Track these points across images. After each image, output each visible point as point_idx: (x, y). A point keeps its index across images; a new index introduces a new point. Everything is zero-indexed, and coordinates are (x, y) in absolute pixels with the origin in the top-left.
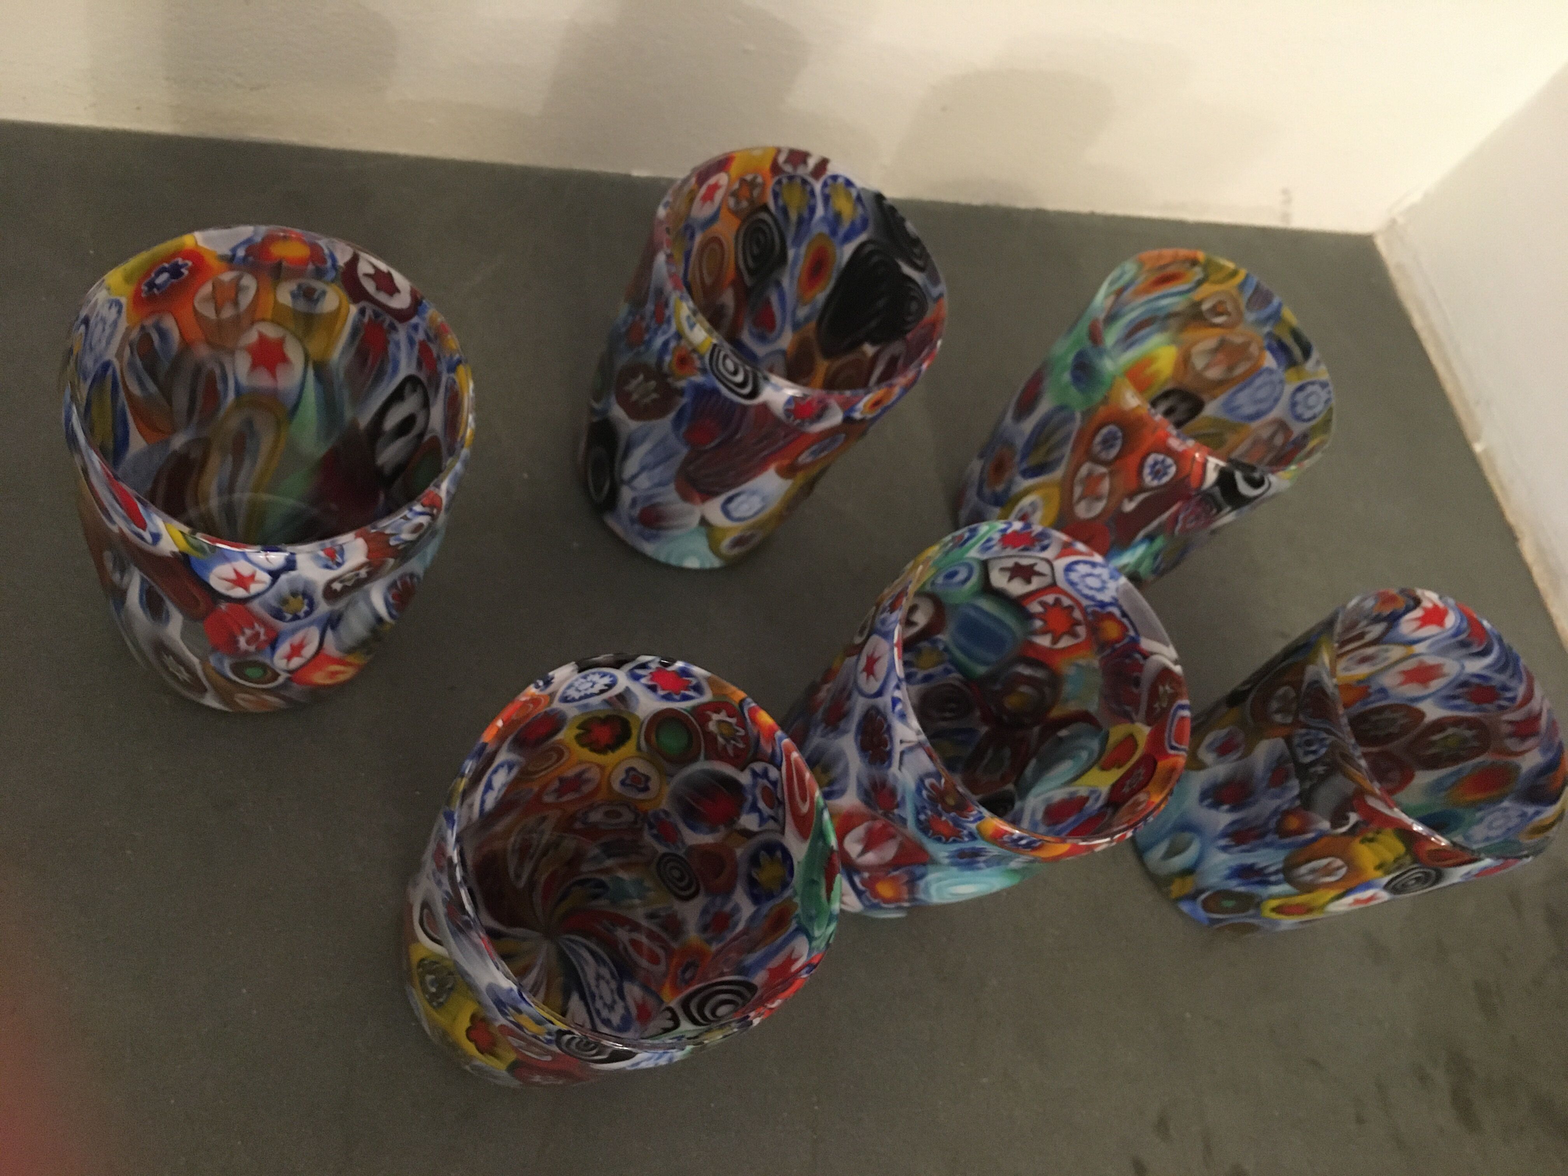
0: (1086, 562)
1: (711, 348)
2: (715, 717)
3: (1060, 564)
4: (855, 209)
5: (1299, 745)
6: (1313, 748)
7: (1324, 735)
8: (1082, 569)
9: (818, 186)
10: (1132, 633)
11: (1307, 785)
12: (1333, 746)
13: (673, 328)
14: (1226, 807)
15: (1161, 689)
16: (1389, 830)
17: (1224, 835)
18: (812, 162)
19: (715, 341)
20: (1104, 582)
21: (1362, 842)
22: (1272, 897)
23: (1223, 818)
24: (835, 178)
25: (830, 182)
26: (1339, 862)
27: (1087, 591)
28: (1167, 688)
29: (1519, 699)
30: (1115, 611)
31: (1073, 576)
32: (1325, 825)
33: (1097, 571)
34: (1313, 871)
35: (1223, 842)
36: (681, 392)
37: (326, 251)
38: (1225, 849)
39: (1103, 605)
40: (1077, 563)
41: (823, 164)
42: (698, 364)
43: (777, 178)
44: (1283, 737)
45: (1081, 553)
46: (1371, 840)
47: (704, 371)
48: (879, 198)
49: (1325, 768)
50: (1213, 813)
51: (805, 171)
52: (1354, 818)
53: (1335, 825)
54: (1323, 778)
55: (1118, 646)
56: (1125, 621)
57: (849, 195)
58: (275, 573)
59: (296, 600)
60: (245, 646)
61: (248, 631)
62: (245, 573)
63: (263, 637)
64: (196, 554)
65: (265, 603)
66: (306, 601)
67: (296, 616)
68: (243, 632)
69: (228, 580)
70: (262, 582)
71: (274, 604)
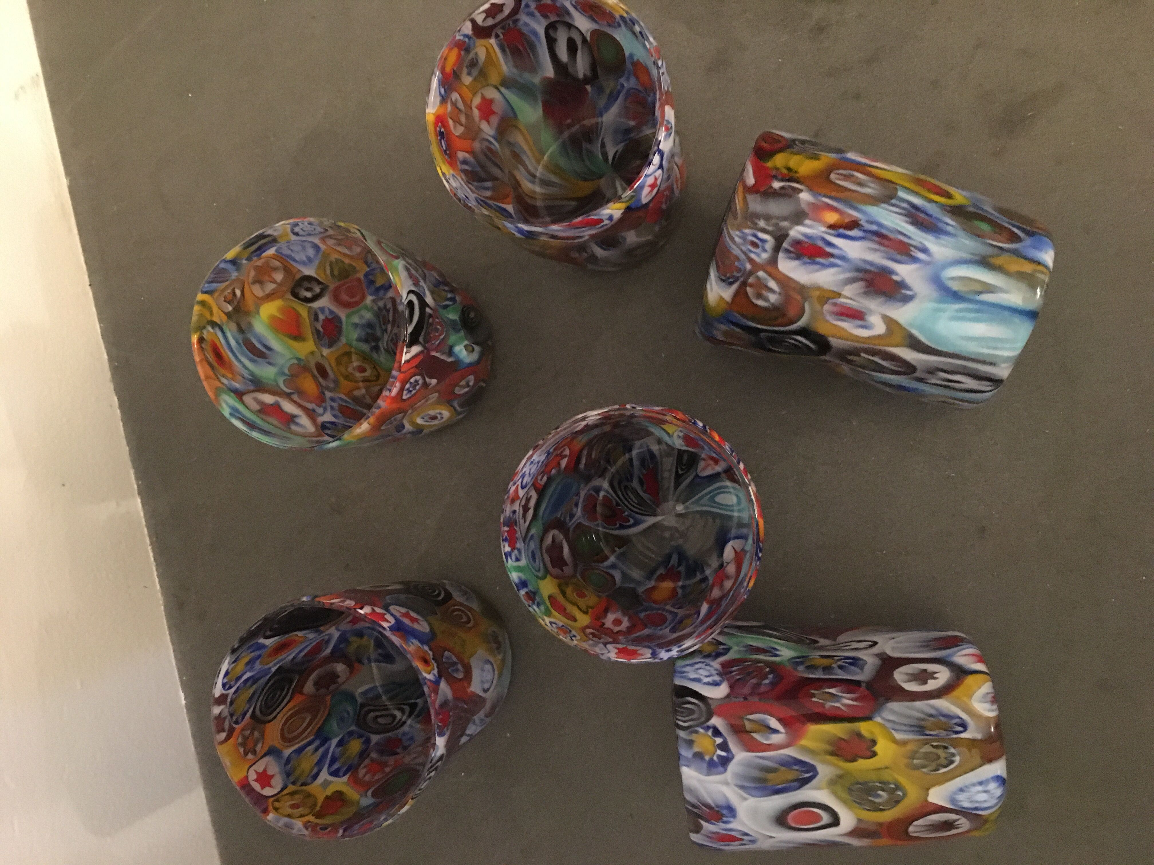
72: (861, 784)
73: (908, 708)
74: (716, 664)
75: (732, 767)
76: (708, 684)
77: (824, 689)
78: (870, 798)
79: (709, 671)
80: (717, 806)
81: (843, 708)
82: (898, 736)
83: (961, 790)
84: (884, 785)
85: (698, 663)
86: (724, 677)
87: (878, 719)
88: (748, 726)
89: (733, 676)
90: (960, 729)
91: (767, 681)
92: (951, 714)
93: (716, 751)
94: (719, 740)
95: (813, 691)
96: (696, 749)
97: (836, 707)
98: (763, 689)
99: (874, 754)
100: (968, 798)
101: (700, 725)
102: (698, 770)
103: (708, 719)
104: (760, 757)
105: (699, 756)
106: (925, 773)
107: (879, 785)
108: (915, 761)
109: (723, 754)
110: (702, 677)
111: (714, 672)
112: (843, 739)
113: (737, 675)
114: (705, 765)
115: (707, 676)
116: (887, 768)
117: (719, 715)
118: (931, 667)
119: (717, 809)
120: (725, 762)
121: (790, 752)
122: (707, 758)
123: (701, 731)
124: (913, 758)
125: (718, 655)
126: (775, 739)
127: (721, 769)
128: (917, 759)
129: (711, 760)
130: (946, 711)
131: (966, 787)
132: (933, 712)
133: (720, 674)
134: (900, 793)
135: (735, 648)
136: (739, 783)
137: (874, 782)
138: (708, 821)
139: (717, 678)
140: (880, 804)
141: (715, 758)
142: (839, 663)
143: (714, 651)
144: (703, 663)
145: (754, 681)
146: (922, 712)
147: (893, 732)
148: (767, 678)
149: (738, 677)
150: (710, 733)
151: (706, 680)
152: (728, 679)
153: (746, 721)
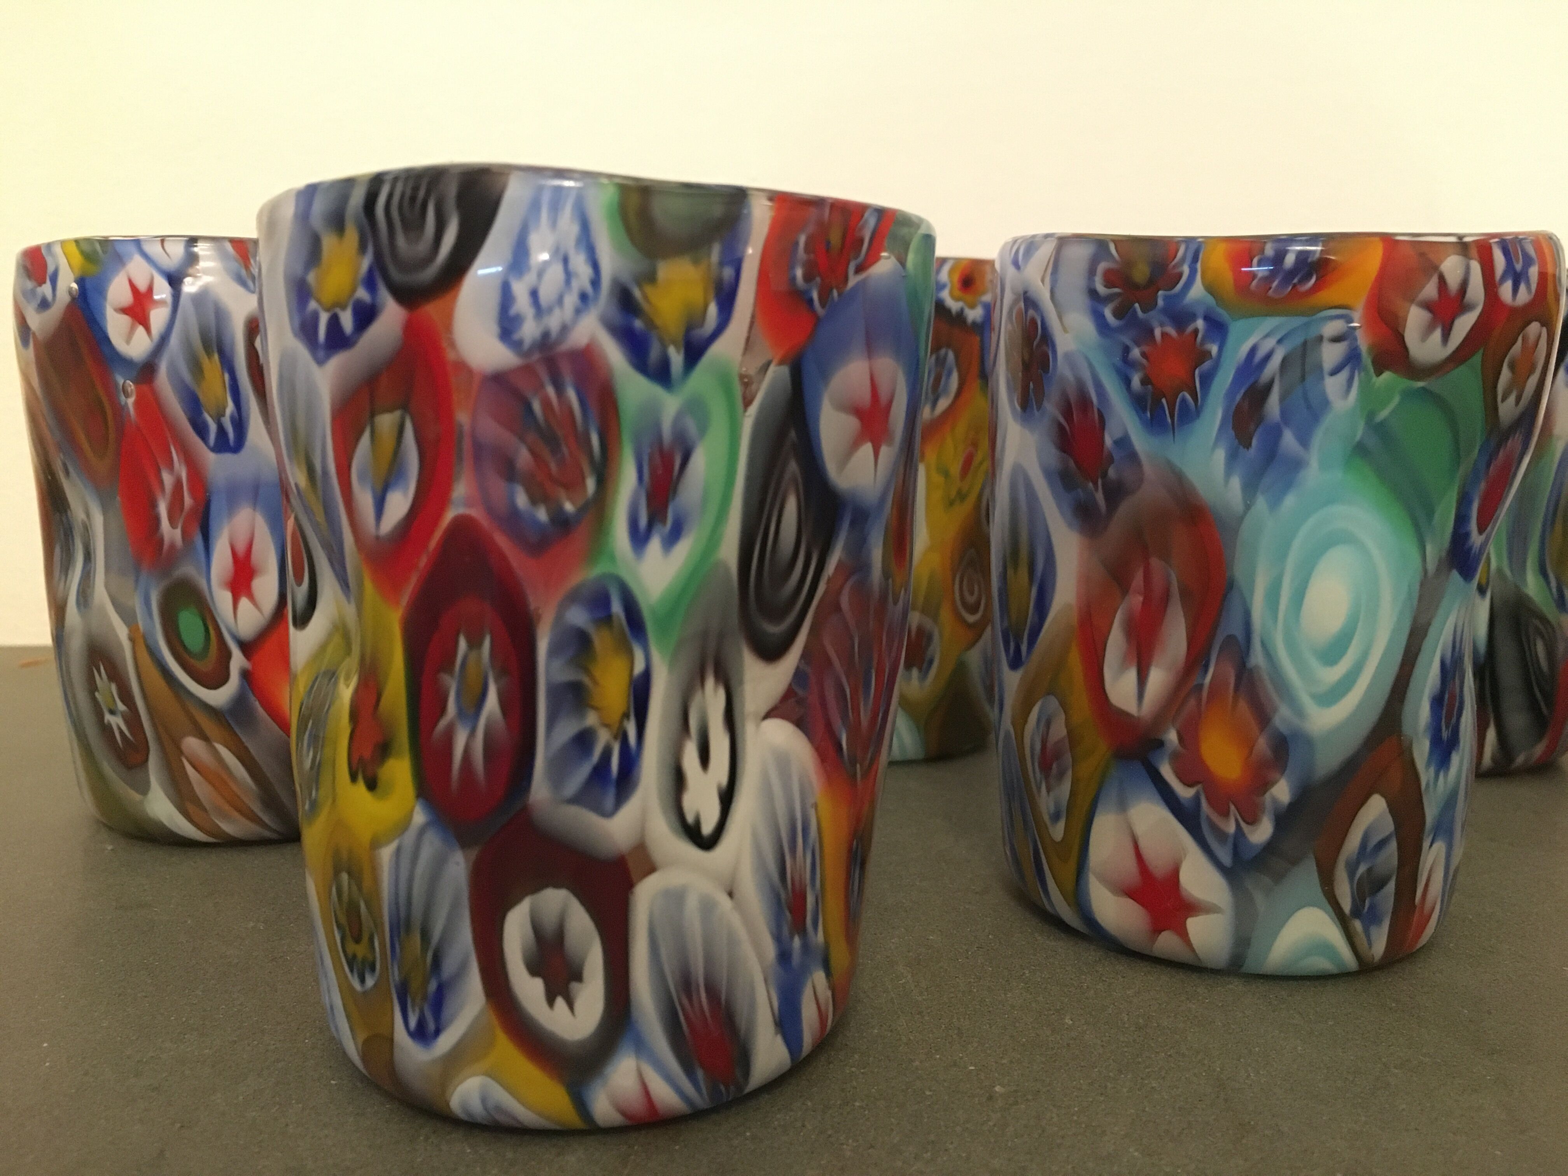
58: (175, 280)
59: (212, 366)
60: (170, 533)
61: (167, 479)
62: (142, 286)
63: (188, 501)
64: (92, 269)
65: (173, 371)
66: (227, 376)
67: (221, 430)
68: (161, 482)
69: (125, 311)
70: (162, 302)
71: (187, 376)
72: (328, 709)
73: (455, 906)
75: (303, 355)
76: (507, 301)
77: (496, 681)
79: (560, 301)
81: (443, 724)
82: (386, 853)
85: (595, 264)
86: (537, 355)
87: (419, 817)
88: (387, 424)
89: (542, 386)
90: (413, 1022)
91: (522, 500)
92: (446, 1011)
93: (325, 309)
94: (347, 322)
95: (488, 644)
96: (328, 244)
97: (449, 704)
98: (497, 486)
99: (354, 776)
101: (381, 259)
102: (291, 245)
103: (396, 292)
105: (316, 251)
106: (331, 890)
107: (318, 757)
108: (345, 878)
109: (322, 332)
110: (530, 279)
111: (551, 321)
112: (379, 698)
113: (546, 404)
114: (300, 271)
115: (534, 294)
116: (334, 798)
117: (406, 328)
118: (590, 1001)
120: (310, 335)
122: (313, 278)
123: (368, 264)
124: (350, 873)
125: (633, 340)
126: (364, 499)
127: (297, 321)
128: (349, 884)
129: (311, 292)
130: (451, 1002)
133: (545, 343)
134: (307, 805)
135: (671, 406)
136: (286, 371)
137: (322, 748)
139: (529, 330)
141: (313, 305)
142: (603, 737)
143: (651, 324)
144: (596, 282)
145: (523, 457)
146: (444, 942)
147: (397, 844)
148: (534, 501)
149: (537, 406)
150: (362, 294)
151: (520, 289)
152: (527, 370)
153: (397, 414)
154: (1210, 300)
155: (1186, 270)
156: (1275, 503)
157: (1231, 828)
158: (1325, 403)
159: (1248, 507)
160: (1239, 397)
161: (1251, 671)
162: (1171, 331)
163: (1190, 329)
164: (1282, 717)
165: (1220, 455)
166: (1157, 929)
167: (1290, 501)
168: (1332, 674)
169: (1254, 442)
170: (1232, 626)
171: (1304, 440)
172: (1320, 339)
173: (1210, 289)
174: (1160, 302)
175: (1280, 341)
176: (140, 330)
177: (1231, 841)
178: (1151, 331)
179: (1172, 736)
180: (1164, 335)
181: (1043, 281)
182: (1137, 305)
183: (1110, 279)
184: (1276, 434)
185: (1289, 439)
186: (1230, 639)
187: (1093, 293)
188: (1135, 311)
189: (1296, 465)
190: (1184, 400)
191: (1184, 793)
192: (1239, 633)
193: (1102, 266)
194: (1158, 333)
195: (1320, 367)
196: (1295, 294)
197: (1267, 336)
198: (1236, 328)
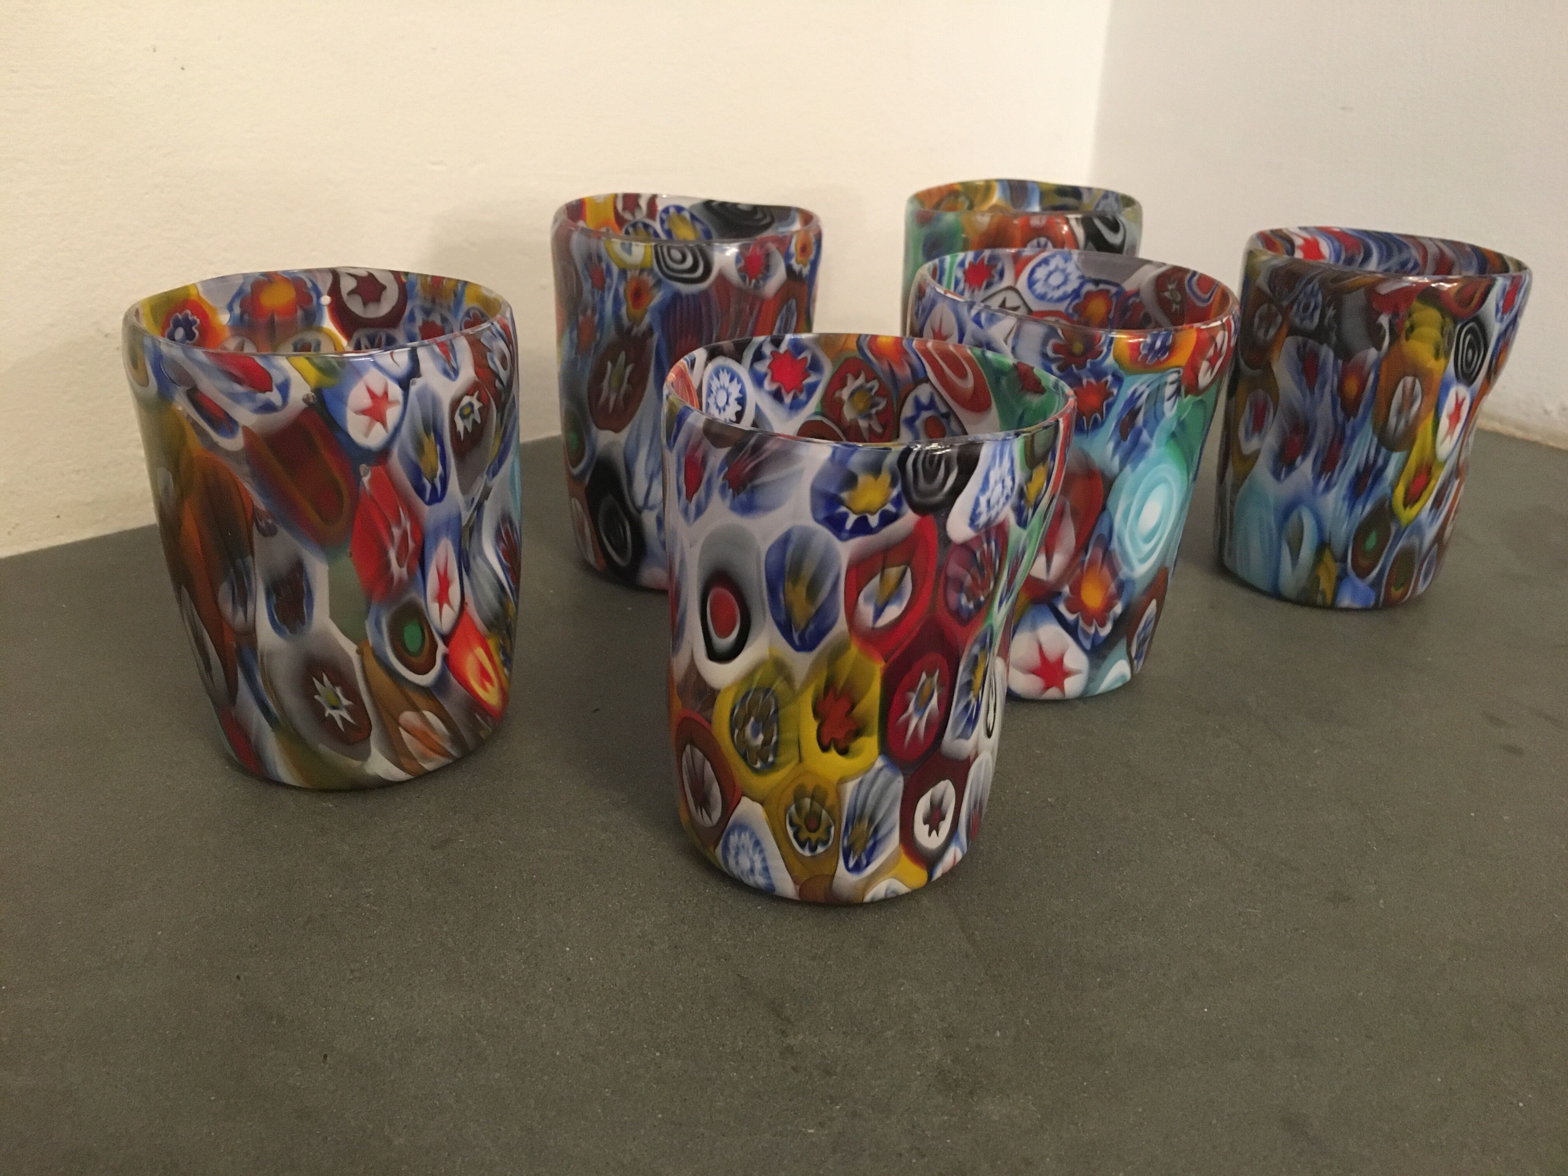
0: (1039, 265)
1: (653, 250)
2: (845, 394)
3: (1022, 284)
4: (694, 228)
5: (1302, 320)
6: (1312, 305)
7: (1310, 287)
8: (1040, 273)
9: (657, 226)
10: (1113, 290)
11: (1334, 338)
12: (1322, 284)
13: (615, 270)
14: (1299, 459)
15: (1167, 294)
16: (1416, 304)
17: (1317, 477)
18: (643, 203)
19: (653, 244)
20: (1064, 271)
21: (1407, 338)
22: (1394, 487)
23: (1305, 468)
24: (666, 211)
25: (664, 216)
26: (1409, 380)
27: (1058, 294)
28: (1170, 287)
29: (1420, 261)
30: (1089, 287)
31: (1039, 288)
32: (1372, 354)
33: (1052, 265)
34: (1400, 412)
35: (1322, 483)
36: (650, 331)
37: (309, 285)
38: (1328, 487)
39: (1076, 293)
40: (1033, 272)
41: (652, 200)
42: (651, 281)
43: (624, 230)
44: (1287, 336)
45: (1030, 259)
46: (1412, 328)
47: (659, 283)
48: (708, 204)
49: (1332, 307)
50: (1295, 475)
51: (641, 215)
52: (1384, 320)
53: (1379, 348)
54: (1338, 318)
55: (1111, 315)
56: (1102, 286)
57: (683, 219)
58: (404, 383)
59: (429, 443)
60: (397, 570)
61: (396, 532)
62: (378, 391)
63: (411, 544)
64: (328, 381)
65: (403, 454)
66: (438, 447)
67: (434, 487)
68: (391, 536)
69: (364, 412)
70: (395, 402)
71: (412, 453)
72: (776, 711)
73: (892, 804)
74: (1008, 514)
75: (824, 533)
76: (977, 503)
77: (938, 690)
78: (752, 719)
79: (998, 502)
80: (754, 489)
81: (905, 715)
82: (850, 786)
83: (757, 843)
84: (772, 747)
85: (1013, 480)
86: (984, 530)
87: (879, 763)
88: (893, 572)
89: (982, 544)
90: (851, 863)
91: (964, 600)
92: (875, 853)
93: (854, 513)
94: (874, 520)
95: (937, 674)
96: (863, 479)
97: (908, 706)
98: (952, 596)
99: (825, 749)
100: (743, 847)
101: (905, 490)
102: (822, 475)
103: (915, 508)
104: (835, 585)
105: (850, 481)
106: (787, 809)
107: (774, 739)
108: (808, 801)
109: (849, 524)
110: (988, 494)
111: (993, 513)
112: (853, 707)
114: (832, 490)
115: (989, 502)
116: (801, 760)
117: (919, 525)
118: (945, 827)
119: (749, 486)
120: (835, 524)
121: (841, 625)
122: (845, 495)
123: (895, 493)
124: (813, 798)
125: (1019, 511)
126: (866, 610)
127: (822, 515)
128: (811, 804)
129: (841, 502)
130: (880, 848)
131: (761, 851)
132: (882, 832)
133: (988, 523)
134: (758, 765)
135: (1024, 533)
136: (794, 538)
137: (778, 734)
138: (727, 460)
139: (983, 520)
140: (742, 730)
141: (843, 509)
142: (973, 702)
144: (1012, 489)
145: (968, 580)
146: (882, 821)
147: (860, 779)
148: (969, 600)
149: (978, 554)
150: (890, 507)
151: (983, 501)
152: (978, 538)
153: (902, 567)
154: (1117, 366)
155: (1105, 349)
156: (1134, 468)
157: (1092, 631)
158: (1163, 414)
159: (1121, 470)
160: (1124, 416)
161: (1110, 552)
162: (1093, 381)
163: (1103, 380)
164: (1124, 572)
165: (1111, 446)
166: (1047, 687)
167: (1142, 466)
168: (1147, 548)
169: (1129, 438)
170: (1102, 529)
171: (1151, 435)
172: (1166, 383)
173: (1117, 360)
174: (1088, 365)
175: (1148, 386)
176: (378, 426)
177: (1091, 637)
178: (1080, 380)
179: (1066, 589)
180: (1089, 383)
181: (1006, 341)
182: (1073, 366)
183: (1056, 349)
184: (1139, 433)
185: (1145, 435)
186: (1100, 537)
187: (1044, 355)
188: (1072, 368)
189: (1146, 447)
190: (1096, 419)
191: (1070, 617)
192: (1105, 532)
193: (1052, 342)
194: (1085, 381)
195: (1163, 397)
196: (1159, 363)
197: (1142, 384)
198: (1127, 380)
